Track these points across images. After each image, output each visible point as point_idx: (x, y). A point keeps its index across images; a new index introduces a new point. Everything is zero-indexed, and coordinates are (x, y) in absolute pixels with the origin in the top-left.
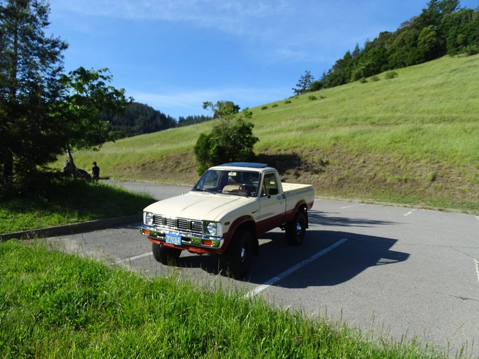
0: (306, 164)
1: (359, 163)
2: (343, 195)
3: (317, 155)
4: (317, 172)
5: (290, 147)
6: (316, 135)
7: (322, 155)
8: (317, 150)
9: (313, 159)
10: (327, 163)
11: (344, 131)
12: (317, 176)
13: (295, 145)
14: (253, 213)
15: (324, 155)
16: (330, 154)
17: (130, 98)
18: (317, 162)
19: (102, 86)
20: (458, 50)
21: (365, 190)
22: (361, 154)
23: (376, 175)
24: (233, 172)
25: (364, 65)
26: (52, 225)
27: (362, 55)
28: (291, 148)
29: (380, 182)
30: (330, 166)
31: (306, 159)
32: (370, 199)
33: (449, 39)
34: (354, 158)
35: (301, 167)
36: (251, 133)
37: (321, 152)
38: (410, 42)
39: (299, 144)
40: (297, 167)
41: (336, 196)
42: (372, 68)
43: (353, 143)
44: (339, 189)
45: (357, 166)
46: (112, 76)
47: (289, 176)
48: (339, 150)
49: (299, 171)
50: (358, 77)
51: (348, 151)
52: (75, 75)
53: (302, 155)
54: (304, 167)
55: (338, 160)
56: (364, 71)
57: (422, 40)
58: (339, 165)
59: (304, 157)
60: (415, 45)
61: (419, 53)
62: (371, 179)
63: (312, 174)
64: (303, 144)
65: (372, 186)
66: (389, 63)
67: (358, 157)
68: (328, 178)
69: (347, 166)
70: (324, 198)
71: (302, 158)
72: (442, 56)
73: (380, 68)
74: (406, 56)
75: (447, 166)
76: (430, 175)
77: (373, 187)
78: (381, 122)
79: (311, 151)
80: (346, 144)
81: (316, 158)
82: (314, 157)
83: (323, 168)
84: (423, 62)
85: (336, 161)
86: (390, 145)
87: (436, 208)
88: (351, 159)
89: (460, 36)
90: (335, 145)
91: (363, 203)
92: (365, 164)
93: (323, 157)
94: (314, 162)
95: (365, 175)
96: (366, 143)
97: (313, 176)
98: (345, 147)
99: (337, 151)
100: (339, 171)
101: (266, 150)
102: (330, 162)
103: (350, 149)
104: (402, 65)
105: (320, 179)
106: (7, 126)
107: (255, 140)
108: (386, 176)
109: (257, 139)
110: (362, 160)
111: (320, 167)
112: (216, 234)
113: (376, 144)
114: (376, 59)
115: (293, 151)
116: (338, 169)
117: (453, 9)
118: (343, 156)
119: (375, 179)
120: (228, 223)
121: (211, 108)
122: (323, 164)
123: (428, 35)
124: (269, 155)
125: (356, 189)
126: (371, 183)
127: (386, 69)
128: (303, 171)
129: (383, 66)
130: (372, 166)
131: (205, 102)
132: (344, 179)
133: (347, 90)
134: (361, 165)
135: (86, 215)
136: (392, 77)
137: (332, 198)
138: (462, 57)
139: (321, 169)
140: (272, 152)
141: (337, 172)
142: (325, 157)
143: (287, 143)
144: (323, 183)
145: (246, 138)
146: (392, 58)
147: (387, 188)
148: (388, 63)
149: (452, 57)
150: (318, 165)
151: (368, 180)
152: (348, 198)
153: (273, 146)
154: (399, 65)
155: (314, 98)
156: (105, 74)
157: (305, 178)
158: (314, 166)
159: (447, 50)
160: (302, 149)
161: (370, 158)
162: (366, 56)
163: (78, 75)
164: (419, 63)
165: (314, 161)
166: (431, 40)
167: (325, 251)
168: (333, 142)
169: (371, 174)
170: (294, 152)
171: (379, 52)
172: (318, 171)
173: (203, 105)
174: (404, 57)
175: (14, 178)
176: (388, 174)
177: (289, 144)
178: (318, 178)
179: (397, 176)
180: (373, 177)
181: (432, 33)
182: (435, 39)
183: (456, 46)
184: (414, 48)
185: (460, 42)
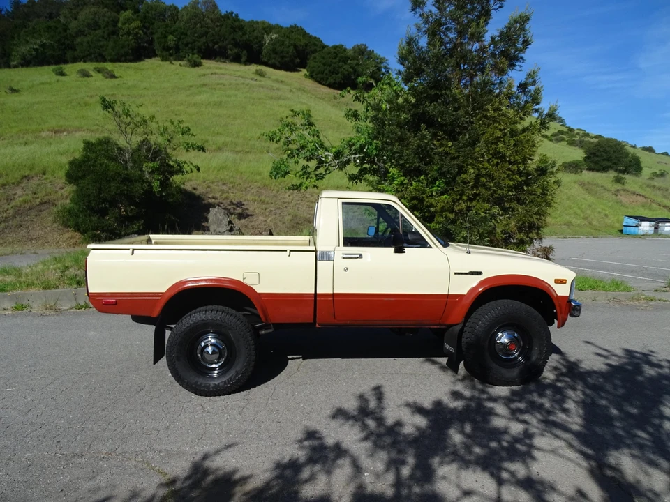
3: (232, 191)
20: (172, 55)
25: (36, 43)
33: (158, 38)
38: (107, 26)
42: (50, 51)
56: (37, 53)
57: (126, 27)
60: (115, 33)
61: (123, 47)
66: (78, 51)
74: (105, 47)
79: (218, 186)
89: (170, 37)
104: (99, 58)
114: (56, 39)
123: (133, 25)
129: (69, 54)
138: (184, 65)
146: (81, 44)
149: (171, 63)
159: (156, 51)
160: (201, 182)
164: (125, 61)
166: (137, 33)
174: (101, 47)
181: (138, 23)
182: (141, 32)
183: (167, 49)
184: (115, 36)
185: (171, 46)
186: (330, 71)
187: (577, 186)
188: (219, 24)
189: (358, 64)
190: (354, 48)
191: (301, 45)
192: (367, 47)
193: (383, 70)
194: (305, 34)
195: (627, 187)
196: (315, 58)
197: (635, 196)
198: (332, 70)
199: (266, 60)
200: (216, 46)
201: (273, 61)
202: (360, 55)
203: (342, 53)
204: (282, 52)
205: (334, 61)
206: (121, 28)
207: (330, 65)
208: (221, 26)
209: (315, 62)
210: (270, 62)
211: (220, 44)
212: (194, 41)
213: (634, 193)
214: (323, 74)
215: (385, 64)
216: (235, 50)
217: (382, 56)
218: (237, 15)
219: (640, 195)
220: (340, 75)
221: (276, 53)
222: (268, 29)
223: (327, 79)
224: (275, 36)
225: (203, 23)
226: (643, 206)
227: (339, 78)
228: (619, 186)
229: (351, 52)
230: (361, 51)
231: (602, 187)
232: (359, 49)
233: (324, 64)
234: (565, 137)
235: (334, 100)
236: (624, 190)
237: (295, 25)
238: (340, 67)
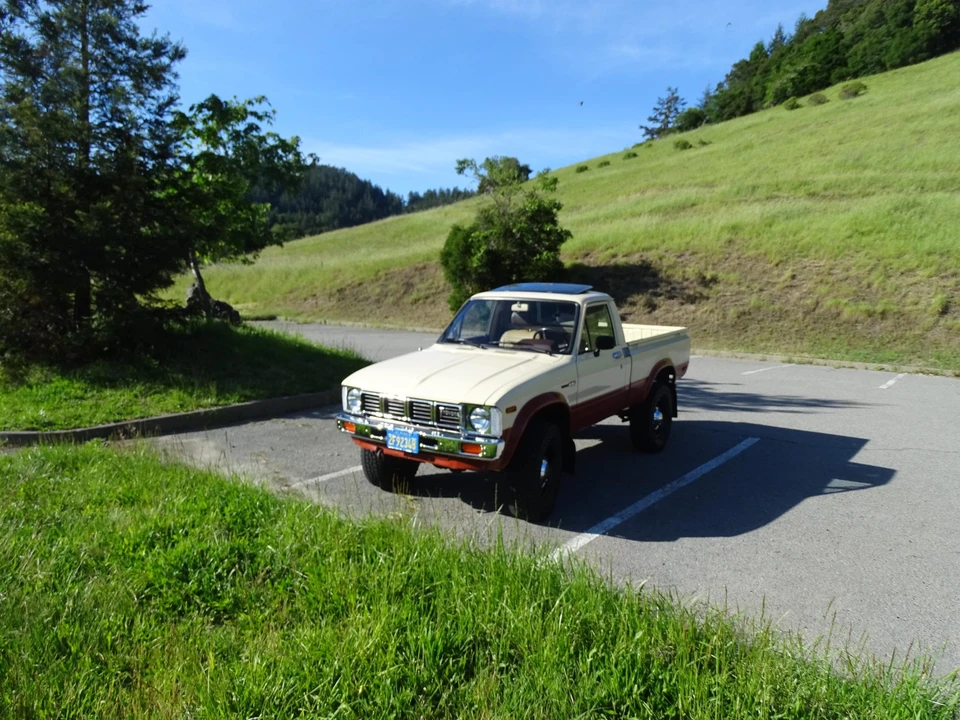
0: (670, 283)
1: (783, 278)
2: (748, 347)
3: (693, 264)
4: (692, 300)
5: (635, 248)
6: (691, 222)
7: (703, 264)
8: (693, 254)
9: (684, 272)
10: (714, 280)
11: (750, 213)
12: (692, 307)
13: (646, 244)
14: (563, 387)
15: (707, 264)
16: (719, 261)
17: (311, 155)
18: (693, 278)
19: (254, 133)
21: (793, 335)
22: (787, 261)
23: (817, 303)
24: (522, 302)
25: (795, 71)
26: (167, 411)
27: (790, 49)
28: (638, 251)
29: (825, 319)
30: (720, 287)
31: (670, 272)
32: (806, 355)
34: (772, 269)
35: (659, 290)
36: (554, 223)
37: (701, 258)
38: (896, 15)
39: (654, 242)
40: (650, 291)
41: (733, 348)
42: (810, 77)
43: (769, 238)
44: (739, 335)
45: (778, 286)
46: (274, 112)
47: (635, 308)
48: (740, 253)
49: (654, 299)
50: (781, 97)
51: (759, 255)
52: (200, 112)
53: (661, 264)
54: (665, 289)
55: (737, 273)
56: (794, 84)
57: (924, 10)
58: (739, 284)
59: (665, 269)
60: (907, 22)
61: (915, 39)
62: (806, 313)
63: (682, 304)
64: (664, 241)
65: (809, 328)
66: (850, 65)
67: (780, 266)
68: (717, 311)
69: (756, 286)
70: (707, 354)
71: (660, 270)
73: (830, 75)
74: (887, 48)
76: (937, 301)
77: (812, 329)
78: (830, 192)
79: (679, 257)
80: (755, 241)
81: (691, 271)
82: (687, 269)
83: (705, 292)
84: (924, 59)
85: (733, 277)
86: (848, 241)
87: (949, 372)
88: (765, 272)
90: (730, 242)
91: (790, 362)
92: (795, 282)
93: (706, 269)
94: (687, 280)
95: (795, 305)
96: (798, 237)
97: (684, 307)
98: (751, 246)
99: (735, 255)
100: (739, 297)
101: (587, 255)
102: (720, 279)
103: (762, 251)
105: (699, 313)
106: (76, 217)
107: (564, 236)
108: (841, 307)
109: (568, 234)
110: (788, 274)
111: (700, 289)
112: (489, 431)
113: (820, 239)
114: (821, 57)
115: (641, 256)
116: (738, 293)
118: (749, 266)
119: (817, 311)
120: (513, 409)
121: (473, 172)
122: (705, 282)
124: (592, 265)
125: (775, 334)
126: (807, 320)
127: (842, 78)
128: (663, 297)
129: (838, 71)
130: (810, 285)
131: (461, 159)
132: (750, 314)
133: (756, 125)
134: (787, 284)
135: (232, 391)
136: (856, 94)
137: (725, 352)
139: (701, 294)
140: (599, 259)
141: (734, 298)
142: (710, 267)
143: (629, 241)
144: (706, 323)
145: (545, 232)
146: (855, 54)
147: (842, 331)
148: (846, 65)
150: (695, 284)
151: (800, 315)
152: (759, 352)
153: (601, 248)
154: (869, 67)
155: (685, 146)
156: (259, 108)
157: (668, 311)
158: (687, 288)
160: (661, 252)
161: (805, 267)
162: (799, 50)
163: (207, 113)
164: (915, 62)
165: (686, 276)
167: (713, 464)
168: (726, 236)
169: (809, 302)
170: (644, 258)
171: (827, 40)
172: (696, 298)
173: (457, 165)
174: (881, 50)
175: (93, 320)
176: (845, 301)
177: (634, 243)
178: (694, 312)
179: (864, 306)
180: (812, 307)
182: (951, 7)
184: (905, 28)
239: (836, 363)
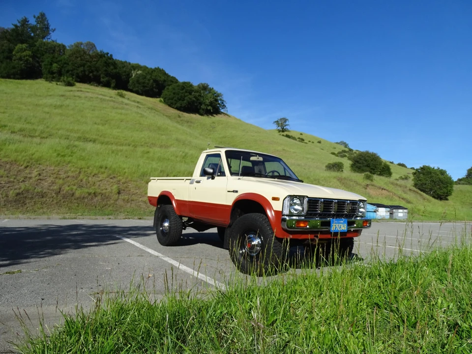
1: (33, 175)
20: (54, 78)
21: (56, 205)
22: (31, 166)
23: (60, 189)
29: (68, 196)
33: (45, 65)
34: (24, 170)
38: (3, 52)
44: (23, 206)
45: (33, 179)
51: (11, 161)
57: (18, 55)
58: (7, 177)
61: (14, 68)
62: (57, 194)
65: (62, 201)
67: (28, 168)
72: (37, 78)
75: (123, 181)
76: (115, 187)
77: (64, 202)
84: (18, 79)
86: (58, 159)
88: (20, 171)
89: (55, 65)
92: (41, 177)
95: (48, 189)
96: (30, 154)
100: (11, 184)
103: (12, 159)
108: (74, 191)
110: (35, 173)
113: (42, 156)
116: (9, 182)
117: (43, 38)
119: (61, 193)
123: (25, 53)
125: (45, 205)
126: (59, 197)
130: (51, 179)
132: (23, 194)
134: (38, 178)
138: (59, 85)
141: (8, 185)
149: (50, 82)
151: (54, 194)
159: (42, 75)
161: (43, 170)
164: (14, 78)
166: (27, 60)
169: (55, 188)
176: (75, 187)
179: (84, 190)
180: (59, 190)
181: (28, 53)
182: (31, 59)
183: (52, 73)
184: (8, 60)
185: (55, 71)
186: (178, 98)
187: (335, 180)
188: (96, 60)
189: (200, 96)
190: (199, 85)
191: (160, 80)
192: (208, 86)
193: (220, 102)
194: (165, 74)
195: (375, 183)
196: (168, 89)
197: (380, 190)
198: (180, 98)
199: (131, 88)
200: (91, 74)
201: (137, 89)
202: (203, 90)
203: (189, 87)
204: (144, 83)
205: (181, 91)
206: (15, 55)
207: (178, 95)
208: (97, 61)
209: (168, 92)
210: (134, 90)
211: (95, 73)
212: (74, 69)
213: (380, 188)
214: (172, 99)
215: (220, 98)
216: (106, 79)
217: (219, 92)
218: (111, 55)
219: (385, 189)
220: (185, 101)
221: (139, 84)
222: (136, 67)
223: (176, 104)
224: (140, 72)
225: (82, 57)
226: (386, 198)
227: (184, 103)
228: (368, 182)
229: (196, 88)
230: (205, 88)
231: (355, 182)
232: (203, 86)
233: (174, 93)
234: (347, 154)
235: (178, 118)
236: (373, 185)
237: (158, 67)
238: (185, 96)
239: (88, 217)
